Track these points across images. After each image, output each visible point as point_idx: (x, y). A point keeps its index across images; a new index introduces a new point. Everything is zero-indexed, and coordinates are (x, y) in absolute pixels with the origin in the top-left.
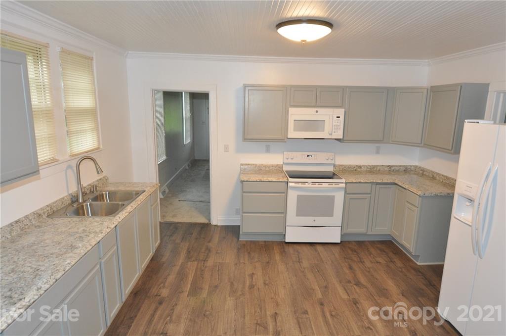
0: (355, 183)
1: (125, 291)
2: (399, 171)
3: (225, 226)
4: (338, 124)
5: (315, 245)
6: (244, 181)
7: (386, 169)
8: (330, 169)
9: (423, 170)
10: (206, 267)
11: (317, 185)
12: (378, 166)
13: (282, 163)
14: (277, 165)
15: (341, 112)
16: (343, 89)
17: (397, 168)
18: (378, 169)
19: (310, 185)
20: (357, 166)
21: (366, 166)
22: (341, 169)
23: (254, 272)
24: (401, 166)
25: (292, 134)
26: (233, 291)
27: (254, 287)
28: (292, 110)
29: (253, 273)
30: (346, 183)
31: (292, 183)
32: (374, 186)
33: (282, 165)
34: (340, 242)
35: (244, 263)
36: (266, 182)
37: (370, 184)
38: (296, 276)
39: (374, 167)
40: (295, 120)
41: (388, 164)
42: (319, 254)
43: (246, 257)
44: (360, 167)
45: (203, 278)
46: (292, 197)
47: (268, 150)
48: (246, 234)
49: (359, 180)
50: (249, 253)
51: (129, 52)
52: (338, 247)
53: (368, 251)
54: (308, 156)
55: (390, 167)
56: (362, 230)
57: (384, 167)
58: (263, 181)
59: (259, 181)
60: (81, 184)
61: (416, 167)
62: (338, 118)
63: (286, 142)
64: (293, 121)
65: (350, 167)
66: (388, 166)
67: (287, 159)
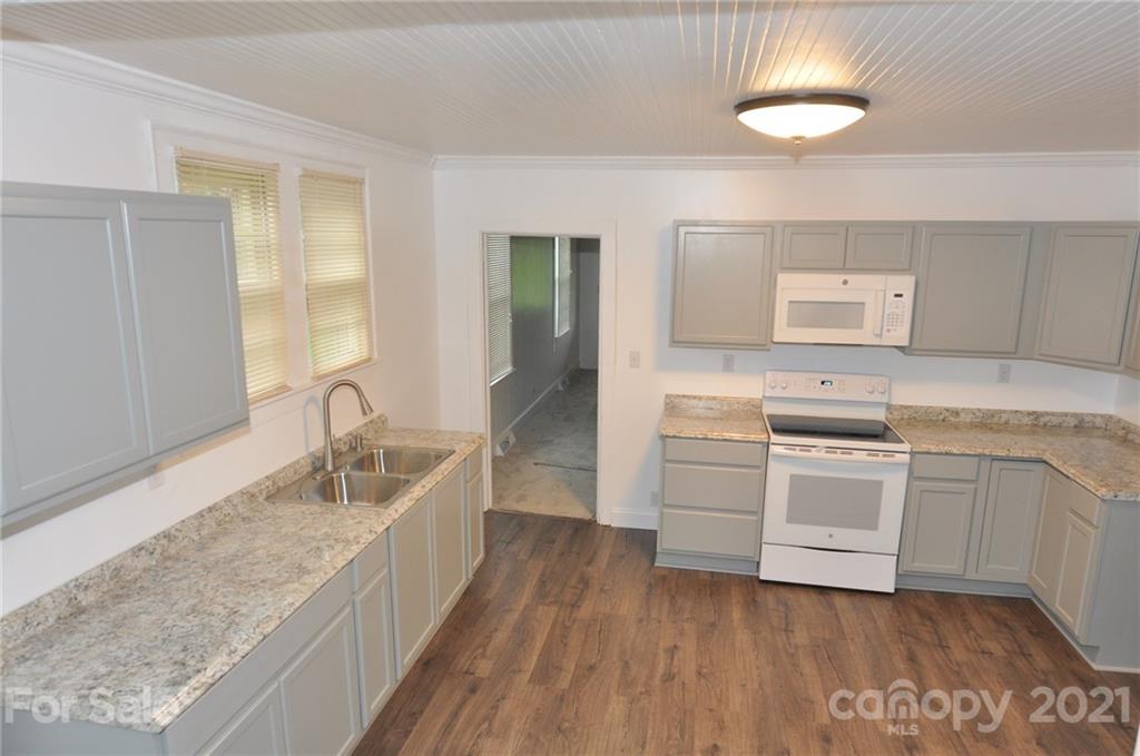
0: (936, 454)
1: (403, 659)
2: (1060, 426)
3: (627, 529)
4: (899, 312)
6: (667, 436)
7: (1026, 420)
8: (879, 415)
9: (1128, 429)
10: (574, 621)
11: (838, 456)
12: (1005, 411)
13: (760, 397)
14: (749, 402)
15: (906, 284)
16: (914, 227)
17: (1055, 421)
18: (1003, 420)
19: (823, 454)
20: (947, 410)
21: (972, 412)
22: (906, 417)
23: (679, 644)
24: (1066, 415)
25: (784, 332)
26: (627, 683)
27: (674, 678)
28: (784, 279)
29: (675, 646)
30: (912, 454)
31: (781, 445)
32: (986, 464)
33: (761, 401)
34: (893, 591)
35: (660, 622)
36: (718, 440)
37: (977, 459)
38: (774, 663)
39: (992, 414)
40: (790, 302)
41: (1031, 409)
42: (837, 615)
43: (666, 605)
44: (956, 413)
45: (566, 645)
46: (779, 478)
47: (728, 366)
48: (670, 553)
49: (947, 449)
50: (673, 597)
51: (439, 157)
52: (887, 604)
53: (965, 621)
54: (823, 383)
55: (1036, 415)
56: (953, 567)
57: (1019, 415)
58: (712, 439)
59: (703, 439)
60: (332, 433)
61: (1109, 418)
62: (899, 299)
63: (768, 350)
64: (787, 304)
65: (928, 410)
66: (1029, 414)
67: (773, 388)
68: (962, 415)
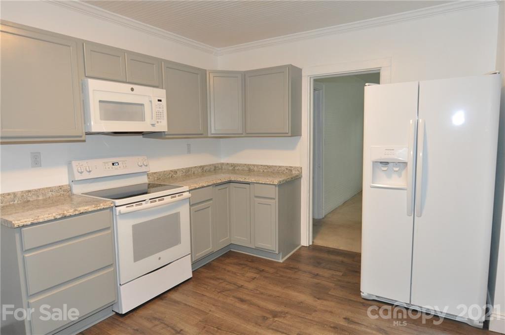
4: (161, 110)
5: (165, 295)
6: (25, 226)
7: (200, 170)
8: (144, 180)
9: (234, 166)
11: (158, 202)
12: (192, 168)
14: (60, 187)
15: (162, 93)
16: (158, 61)
19: (149, 205)
21: (182, 170)
22: (156, 179)
24: (210, 165)
25: (98, 124)
28: (93, 84)
30: (189, 191)
33: (69, 185)
34: (192, 276)
36: (75, 215)
40: (100, 101)
41: (199, 165)
44: (175, 172)
49: (201, 185)
52: (191, 285)
54: (113, 164)
55: (202, 167)
57: (197, 168)
58: (71, 216)
61: (223, 164)
62: (160, 102)
63: (84, 141)
64: (98, 103)
65: (165, 173)
66: (201, 167)
67: (81, 173)
68: (178, 172)
